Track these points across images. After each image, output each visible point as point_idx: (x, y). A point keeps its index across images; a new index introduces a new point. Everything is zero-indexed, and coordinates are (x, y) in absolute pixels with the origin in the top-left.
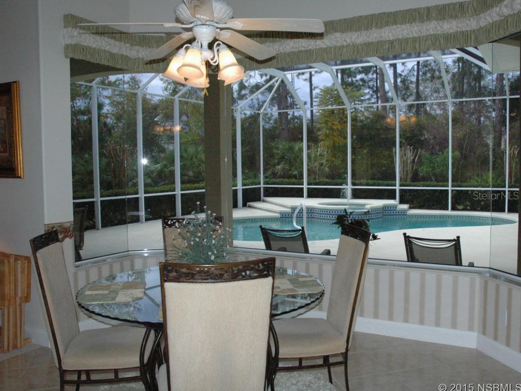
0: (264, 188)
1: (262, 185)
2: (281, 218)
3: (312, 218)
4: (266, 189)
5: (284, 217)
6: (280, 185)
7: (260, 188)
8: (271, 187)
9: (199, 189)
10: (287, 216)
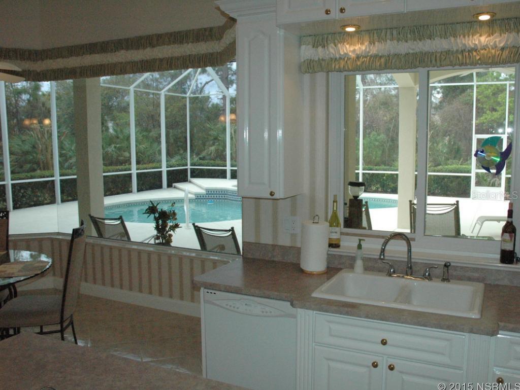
0: (191, 169)
1: (189, 167)
2: (196, 199)
3: (226, 199)
4: (193, 171)
5: (199, 199)
6: (206, 166)
7: (187, 169)
8: (198, 169)
9: (120, 171)
10: (202, 197)
